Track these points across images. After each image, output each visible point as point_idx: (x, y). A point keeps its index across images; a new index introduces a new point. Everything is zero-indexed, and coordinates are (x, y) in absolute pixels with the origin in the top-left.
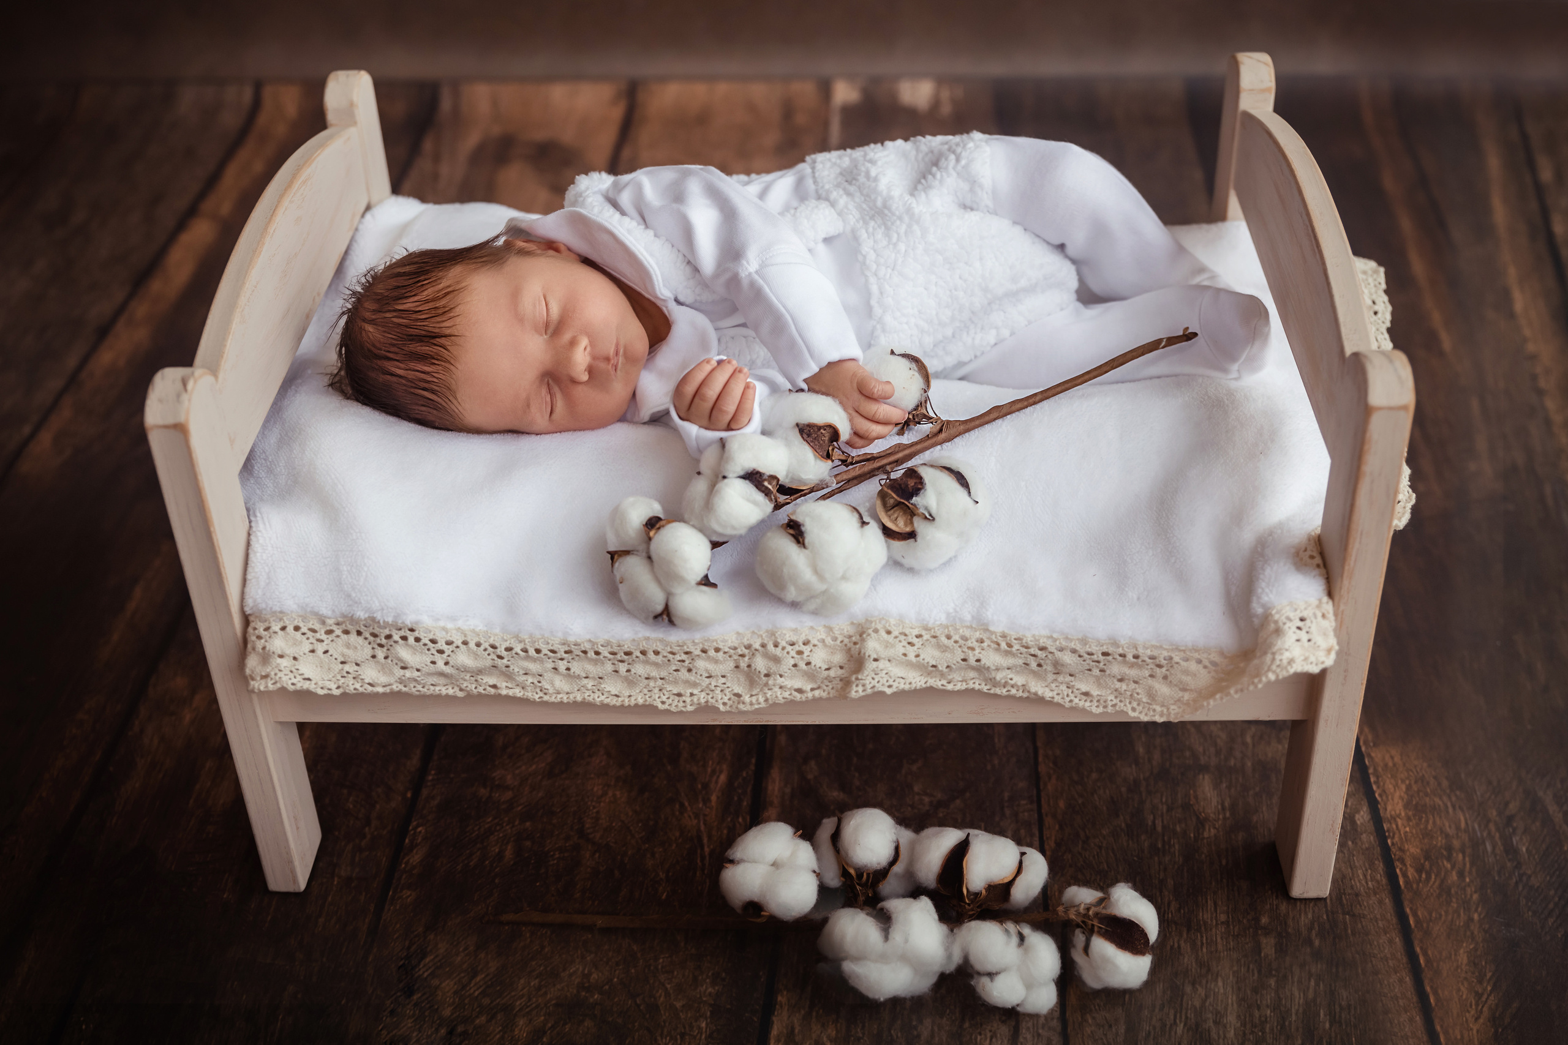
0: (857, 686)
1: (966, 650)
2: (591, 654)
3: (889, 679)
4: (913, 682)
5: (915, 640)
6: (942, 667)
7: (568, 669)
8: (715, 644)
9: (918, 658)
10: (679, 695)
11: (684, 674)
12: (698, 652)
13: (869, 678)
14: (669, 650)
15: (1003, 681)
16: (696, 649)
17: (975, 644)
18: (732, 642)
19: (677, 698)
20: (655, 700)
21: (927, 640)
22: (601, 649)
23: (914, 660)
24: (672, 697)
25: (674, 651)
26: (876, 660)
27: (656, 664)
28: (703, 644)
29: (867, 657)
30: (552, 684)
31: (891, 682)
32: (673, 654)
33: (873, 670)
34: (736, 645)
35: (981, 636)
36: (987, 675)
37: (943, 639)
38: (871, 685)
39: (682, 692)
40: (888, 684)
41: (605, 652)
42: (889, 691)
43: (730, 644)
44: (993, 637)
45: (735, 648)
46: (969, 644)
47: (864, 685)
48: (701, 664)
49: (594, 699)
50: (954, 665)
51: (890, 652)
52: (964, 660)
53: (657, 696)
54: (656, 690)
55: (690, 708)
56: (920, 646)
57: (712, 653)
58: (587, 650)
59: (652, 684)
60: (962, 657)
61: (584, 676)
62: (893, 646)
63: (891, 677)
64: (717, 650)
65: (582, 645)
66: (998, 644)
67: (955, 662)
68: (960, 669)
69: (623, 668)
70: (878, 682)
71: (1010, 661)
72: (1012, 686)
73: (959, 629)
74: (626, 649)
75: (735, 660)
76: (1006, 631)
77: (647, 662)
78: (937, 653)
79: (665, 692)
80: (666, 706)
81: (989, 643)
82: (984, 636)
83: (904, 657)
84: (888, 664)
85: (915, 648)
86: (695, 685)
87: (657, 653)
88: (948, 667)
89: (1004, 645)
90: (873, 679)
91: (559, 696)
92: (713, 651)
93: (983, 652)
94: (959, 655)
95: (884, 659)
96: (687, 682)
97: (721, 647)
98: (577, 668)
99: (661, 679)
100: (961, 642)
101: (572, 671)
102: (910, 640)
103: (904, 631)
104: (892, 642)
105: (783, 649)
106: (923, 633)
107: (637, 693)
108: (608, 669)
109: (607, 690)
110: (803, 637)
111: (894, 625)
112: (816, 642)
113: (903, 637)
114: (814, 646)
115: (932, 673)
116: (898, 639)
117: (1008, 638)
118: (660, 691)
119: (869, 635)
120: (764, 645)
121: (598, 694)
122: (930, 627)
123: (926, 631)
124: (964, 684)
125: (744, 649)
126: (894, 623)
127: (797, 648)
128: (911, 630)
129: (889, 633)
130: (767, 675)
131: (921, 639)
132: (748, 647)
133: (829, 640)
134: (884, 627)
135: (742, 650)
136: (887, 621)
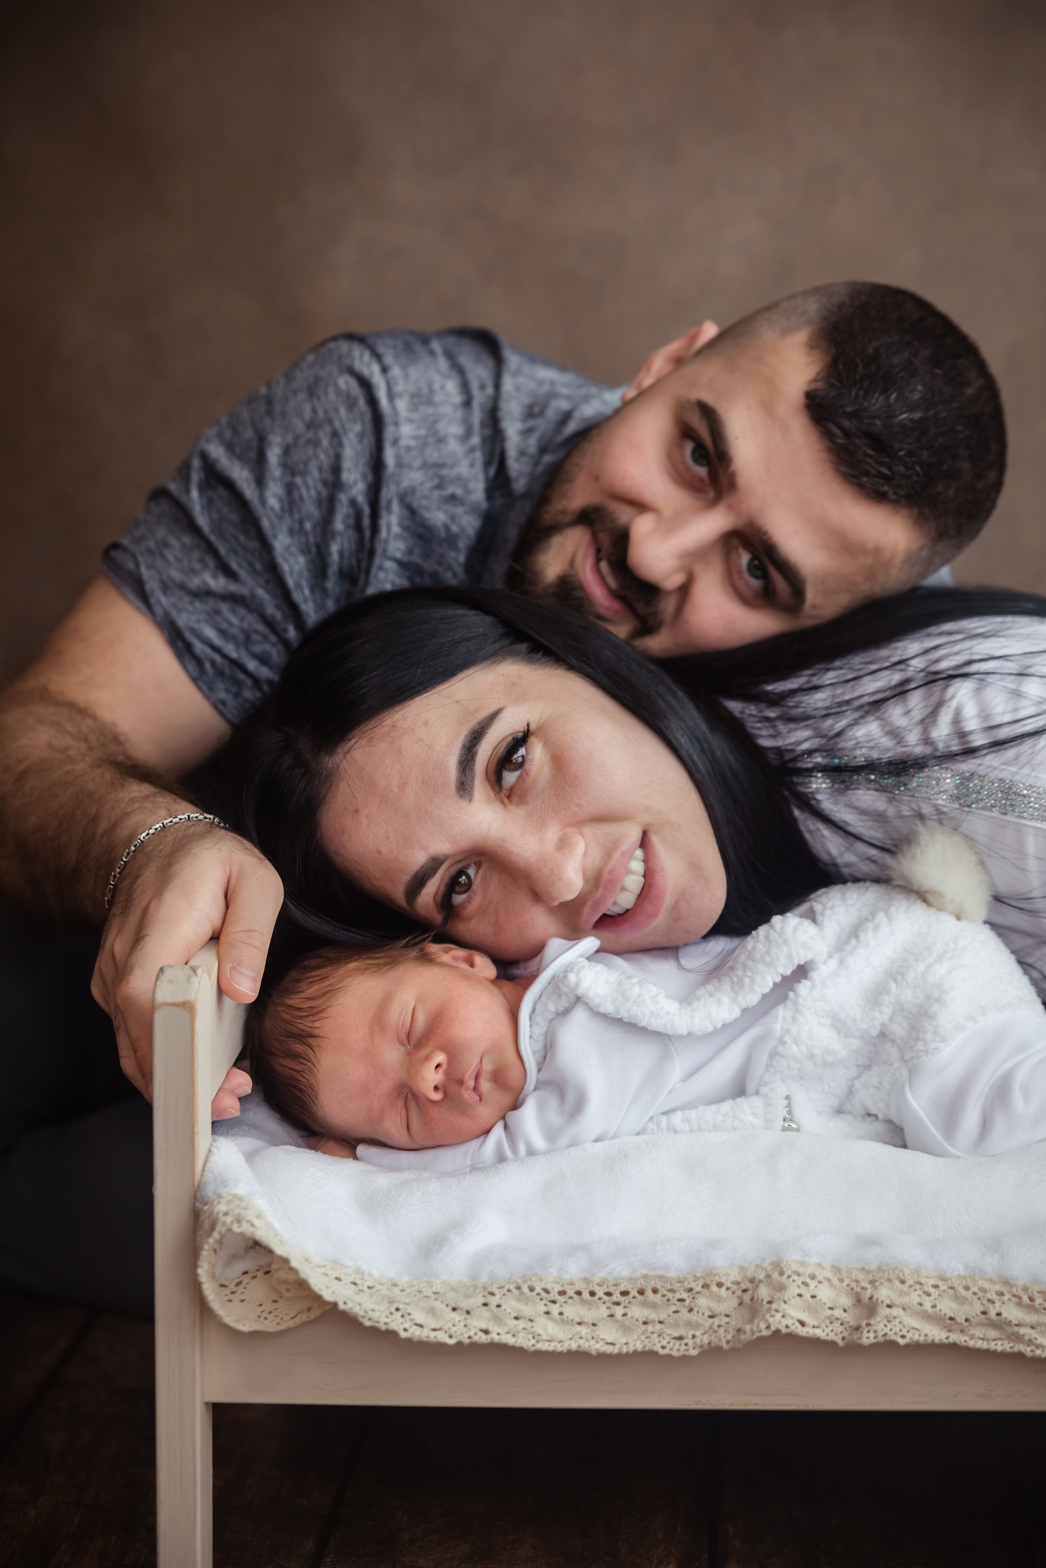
0: (868, 1332)
1: (985, 1302)
2: (586, 1295)
3: (903, 1328)
4: (930, 1334)
5: (931, 1290)
6: (961, 1319)
7: (561, 1314)
8: (717, 1278)
9: (935, 1309)
10: (680, 1338)
11: (684, 1314)
12: (699, 1288)
13: (882, 1324)
14: (669, 1287)
15: (1027, 1338)
16: (697, 1285)
17: (995, 1297)
18: (735, 1277)
19: (678, 1343)
20: (654, 1344)
21: (944, 1291)
22: (597, 1289)
23: (930, 1310)
24: (673, 1342)
25: (674, 1288)
26: (889, 1306)
27: (654, 1306)
28: (704, 1279)
29: (880, 1302)
30: (545, 1329)
31: (904, 1332)
32: (671, 1291)
33: (886, 1317)
34: (739, 1280)
35: (1001, 1289)
36: (1009, 1331)
37: (961, 1290)
38: (883, 1332)
39: (684, 1334)
40: (901, 1333)
41: (600, 1293)
42: (902, 1342)
43: (732, 1278)
44: (1014, 1290)
45: (738, 1283)
46: (989, 1296)
47: (875, 1332)
48: (703, 1302)
49: (589, 1346)
50: (973, 1317)
51: (905, 1300)
52: (984, 1313)
53: (657, 1341)
54: (655, 1335)
55: (694, 1353)
56: (937, 1297)
57: (714, 1288)
58: (582, 1290)
59: (650, 1328)
60: (982, 1310)
61: (579, 1320)
62: (908, 1294)
63: (904, 1326)
64: (720, 1285)
65: (577, 1285)
66: (1020, 1298)
67: (974, 1315)
68: (980, 1324)
69: (619, 1311)
70: (891, 1330)
71: (1032, 1318)
72: (1037, 1348)
73: (977, 1281)
74: (622, 1288)
75: (739, 1297)
76: (1027, 1284)
77: (645, 1304)
78: (954, 1305)
79: (665, 1337)
80: (666, 1351)
81: (1010, 1297)
82: (1004, 1290)
83: (919, 1307)
84: (901, 1312)
85: (932, 1298)
86: (697, 1326)
87: (655, 1291)
88: (967, 1320)
89: (1025, 1299)
90: (885, 1326)
91: (553, 1344)
92: (715, 1286)
93: (1003, 1306)
94: (978, 1308)
95: (898, 1306)
96: (689, 1324)
97: (723, 1281)
98: (572, 1311)
99: (661, 1322)
100: (980, 1294)
101: (566, 1315)
102: (926, 1289)
103: (919, 1280)
104: (907, 1291)
105: (789, 1277)
106: (940, 1283)
107: (635, 1338)
108: (604, 1311)
109: (602, 1336)
110: (810, 1270)
111: (908, 1274)
112: (822, 1279)
113: (918, 1287)
114: (820, 1282)
115: (951, 1326)
116: (913, 1288)
117: (1030, 1291)
118: (659, 1336)
119: (882, 1283)
120: (768, 1276)
121: (592, 1342)
122: (948, 1276)
123: (944, 1279)
124: (985, 1343)
125: (747, 1283)
126: (909, 1272)
127: (802, 1279)
128: (927, 1280)
129: (903, 1282)
130: (770, 1302)
131: (937, 1289)
132: (752, 1281)
133: (835, 1281)
134: (898, 1277)
135: (745, 1285)
136: (901, 1271)
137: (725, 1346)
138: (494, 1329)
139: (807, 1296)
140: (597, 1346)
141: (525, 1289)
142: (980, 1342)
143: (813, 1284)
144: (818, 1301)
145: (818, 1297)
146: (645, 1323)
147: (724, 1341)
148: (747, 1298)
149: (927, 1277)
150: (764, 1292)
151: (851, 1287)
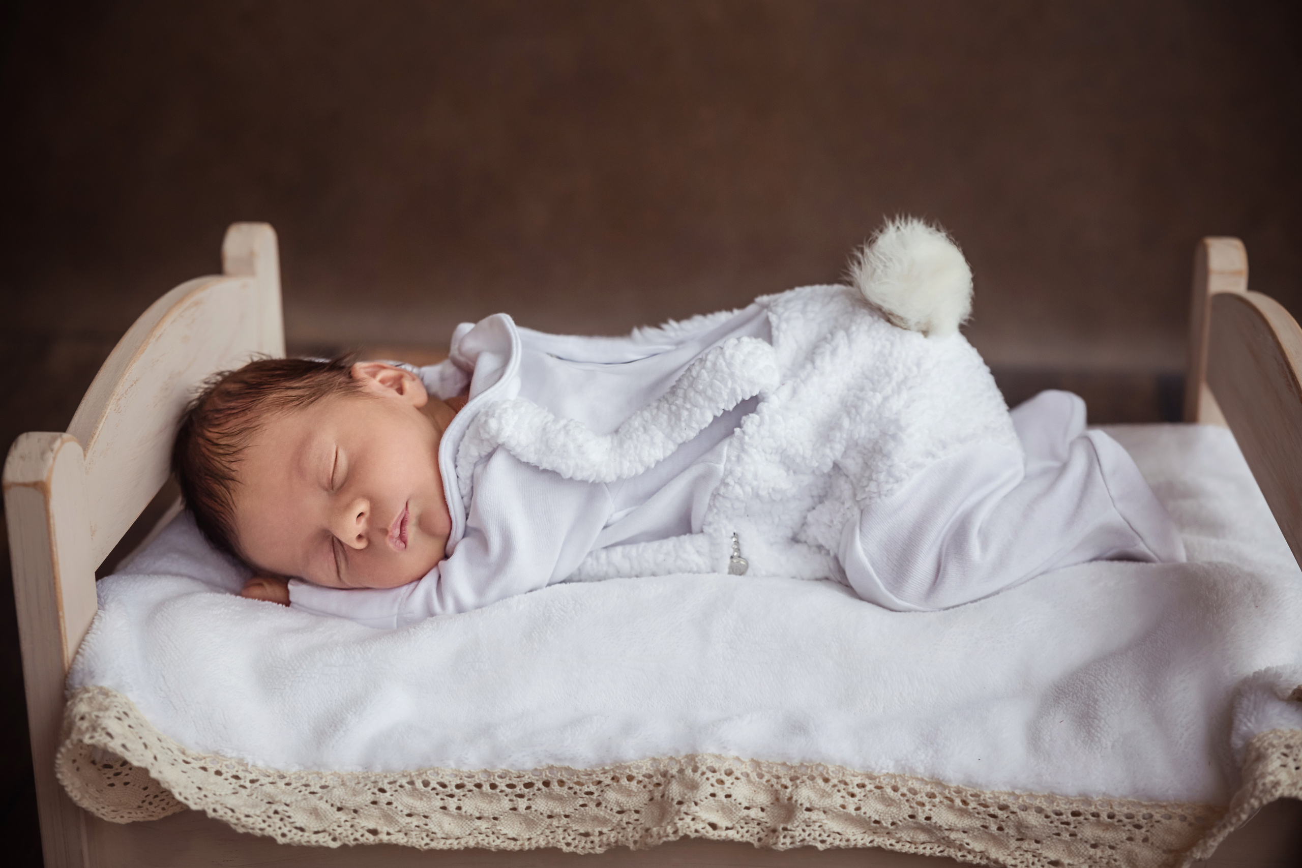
0: (785, 837)
1: (914, 805)
2: (486, 788)
3: (823, 833)
4: (852, 838)
5: (857, 791)
6: (887, 823)
7: (459, 808)
8: (627, 771)
9: (858, 812)
10: (587, 835)
11: (592, 809)
12: (608, 781)
13: (799, 829)
14: (576, 780)
15: (958, 842)
16: (607, 777)
17: (925, 799)
18: (647, 769)
19: (584, 839)
20: (558, 841)
21: (871, 791)
22: (498, 781)
23: (854, 813)
24: (578, 838)
25: (581, 781)
26: (808, 810)
27: (560, 799)
28: (614, 772)
29: (798, 805)
30: (441, 827)
31: (824, 837)
32: (578, 783)
33: (805, 821)
34: (651, 773)
35: (932, 791)
36: (939, 835)
37: (889, 790)
38: (801, 838)
39: (590, 830)
40: (820, 838)
41: (502, 784)
42: (821, 847)
43: (644, 771)
44: (947, 792)
45: (650, 776)
46: (918, 798)
47: (792, 837)
48: (612, 796)
49: (488, 844)
50: (900, 821)
51: (826, 803)
52: (912, 817)
53: (561, 837)
54: (560, 831)
55: (599, 850)
56: (862, 798)
57: (624, 781)
58: (482, 783)
59: (555, 822)
60: (910, 813)
61: (478, 815)
62: (830, 795)
63: (824, 831)
64: (630, 778)
65: (476, 777)
66: (952, 800)
67: (901, 818)
68: (907, 827)
69: (522, 804)
70: (809, 835)
71: (966, 822)
72: (969, 852)
73: (908, 781)
74: (526, 780)
75: (650, 791)
76: (961, 786)
77: (550, 796)
78: (880, 807)
79: (571, 832)
80: (571, 849)
81: (942, 799)
82: (936, 791)
83: (841, 809)
84: (822, 816)
85: (856, 799)
86: (605, 822)
87: (561, 783)
88: (893, 824)
89: (958, 802)
90: (804, 831)
91: (449, 842)
92: (626, 780)
93: (934, 809)
94: (906, 811)
95: (819, 809)
96: (595, 819)
97: (634, 774)
98: (470, 805)
99: (566, 816)
100: (909, 795)
101: (464, 809)
102: (851, 790)
103: (844, 778)
104: (830, 792)
105: (703, 774)
106: (867, 782)
107: (539, 833)
108: (506, 804)
109: (503, 832)
110: (726, 766)
111: (833, 772)
112: (739, 775)
113: (842, 786)
114: (737, 778)
115: (876, 829)
116: (837, 788)
117: (964, 794)
118: (565, 830)
119: (803, 782)
120: (681, 771)
121: (493, 837)
122: (875, 774)
123: (871, 777)
124: (913, 846)
125: (660, 777)
126: (834, 769)
127: (717, 776)
128: (853, 778)
129: (826, 780)
130: (680, 803)
131: (863, 789)
132: (664, 774)
133: (754, 776)
134: (821, 775)
135: (657, 779)
136: (825, 767)
137: (632, 847)
138: (383, 828)
139: (721, 796)
140: (498, 842)
141: (419, 785)
142: (908, 845)
143: (728, 780)
144: (733, 801)
145: (733, 797)
146: (550, 817)
147: (631, 840)
148: (657, 795)
149: (854, 776)
150: (675, 790)
151: (770, 783)
